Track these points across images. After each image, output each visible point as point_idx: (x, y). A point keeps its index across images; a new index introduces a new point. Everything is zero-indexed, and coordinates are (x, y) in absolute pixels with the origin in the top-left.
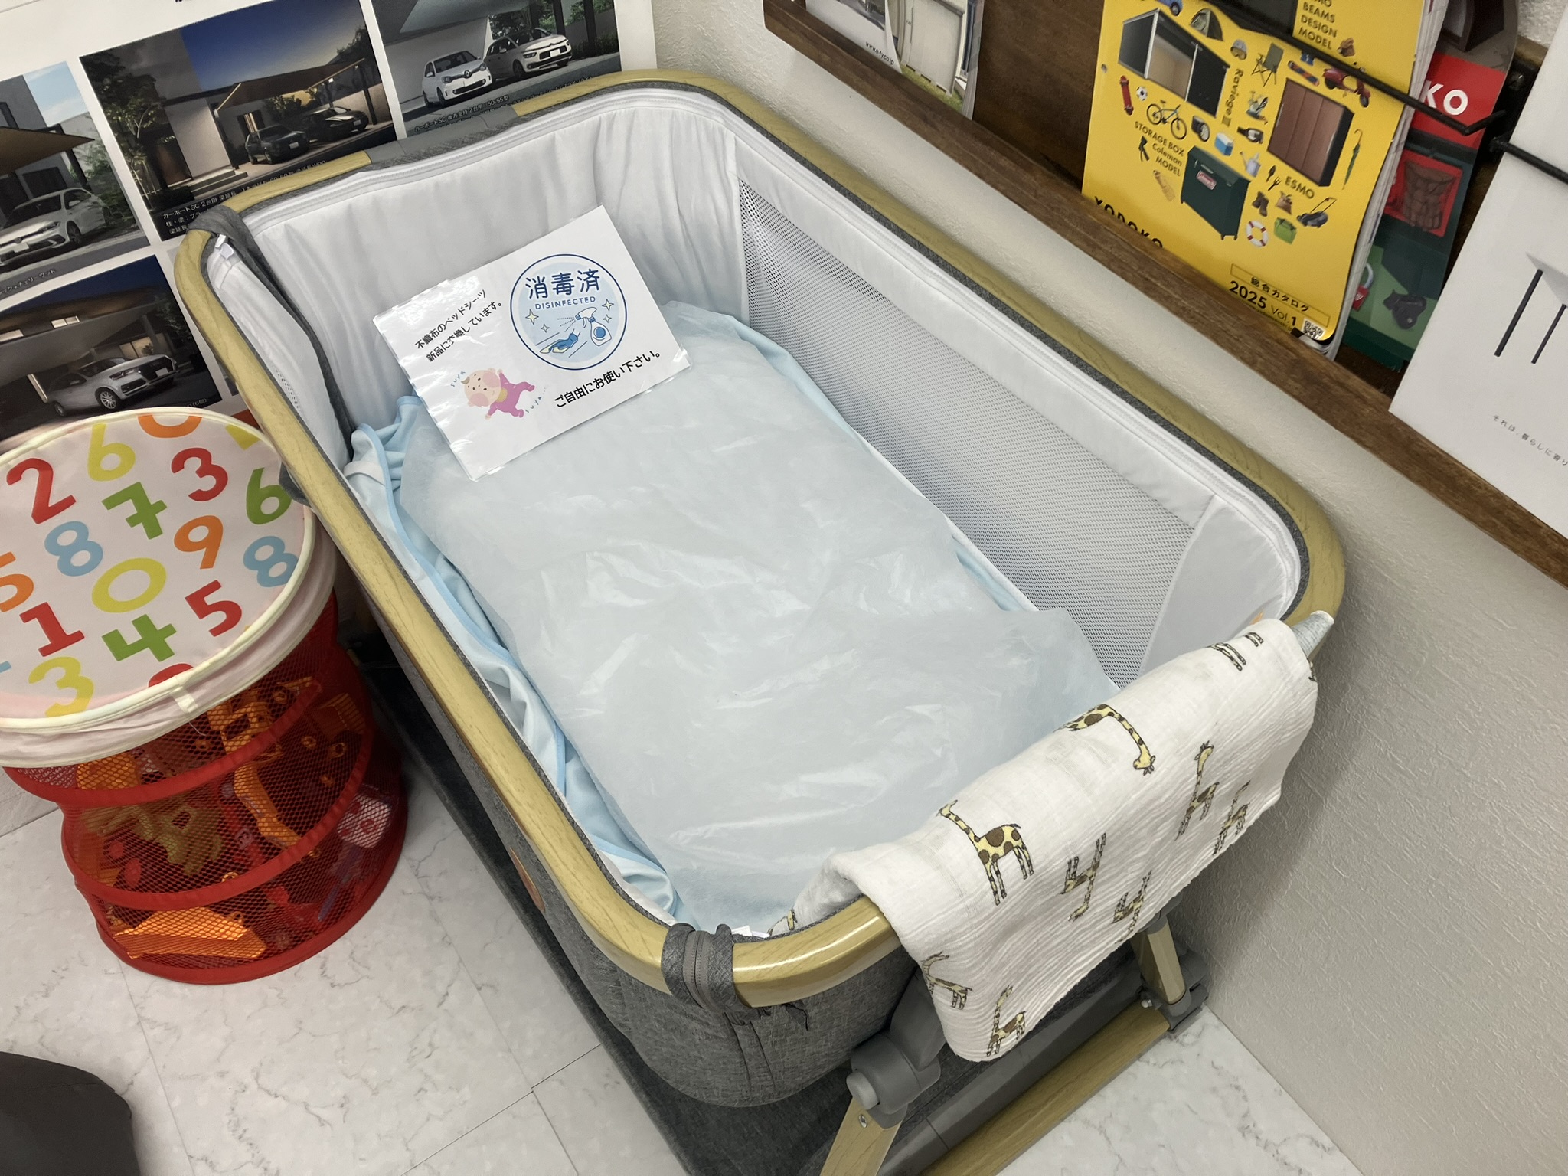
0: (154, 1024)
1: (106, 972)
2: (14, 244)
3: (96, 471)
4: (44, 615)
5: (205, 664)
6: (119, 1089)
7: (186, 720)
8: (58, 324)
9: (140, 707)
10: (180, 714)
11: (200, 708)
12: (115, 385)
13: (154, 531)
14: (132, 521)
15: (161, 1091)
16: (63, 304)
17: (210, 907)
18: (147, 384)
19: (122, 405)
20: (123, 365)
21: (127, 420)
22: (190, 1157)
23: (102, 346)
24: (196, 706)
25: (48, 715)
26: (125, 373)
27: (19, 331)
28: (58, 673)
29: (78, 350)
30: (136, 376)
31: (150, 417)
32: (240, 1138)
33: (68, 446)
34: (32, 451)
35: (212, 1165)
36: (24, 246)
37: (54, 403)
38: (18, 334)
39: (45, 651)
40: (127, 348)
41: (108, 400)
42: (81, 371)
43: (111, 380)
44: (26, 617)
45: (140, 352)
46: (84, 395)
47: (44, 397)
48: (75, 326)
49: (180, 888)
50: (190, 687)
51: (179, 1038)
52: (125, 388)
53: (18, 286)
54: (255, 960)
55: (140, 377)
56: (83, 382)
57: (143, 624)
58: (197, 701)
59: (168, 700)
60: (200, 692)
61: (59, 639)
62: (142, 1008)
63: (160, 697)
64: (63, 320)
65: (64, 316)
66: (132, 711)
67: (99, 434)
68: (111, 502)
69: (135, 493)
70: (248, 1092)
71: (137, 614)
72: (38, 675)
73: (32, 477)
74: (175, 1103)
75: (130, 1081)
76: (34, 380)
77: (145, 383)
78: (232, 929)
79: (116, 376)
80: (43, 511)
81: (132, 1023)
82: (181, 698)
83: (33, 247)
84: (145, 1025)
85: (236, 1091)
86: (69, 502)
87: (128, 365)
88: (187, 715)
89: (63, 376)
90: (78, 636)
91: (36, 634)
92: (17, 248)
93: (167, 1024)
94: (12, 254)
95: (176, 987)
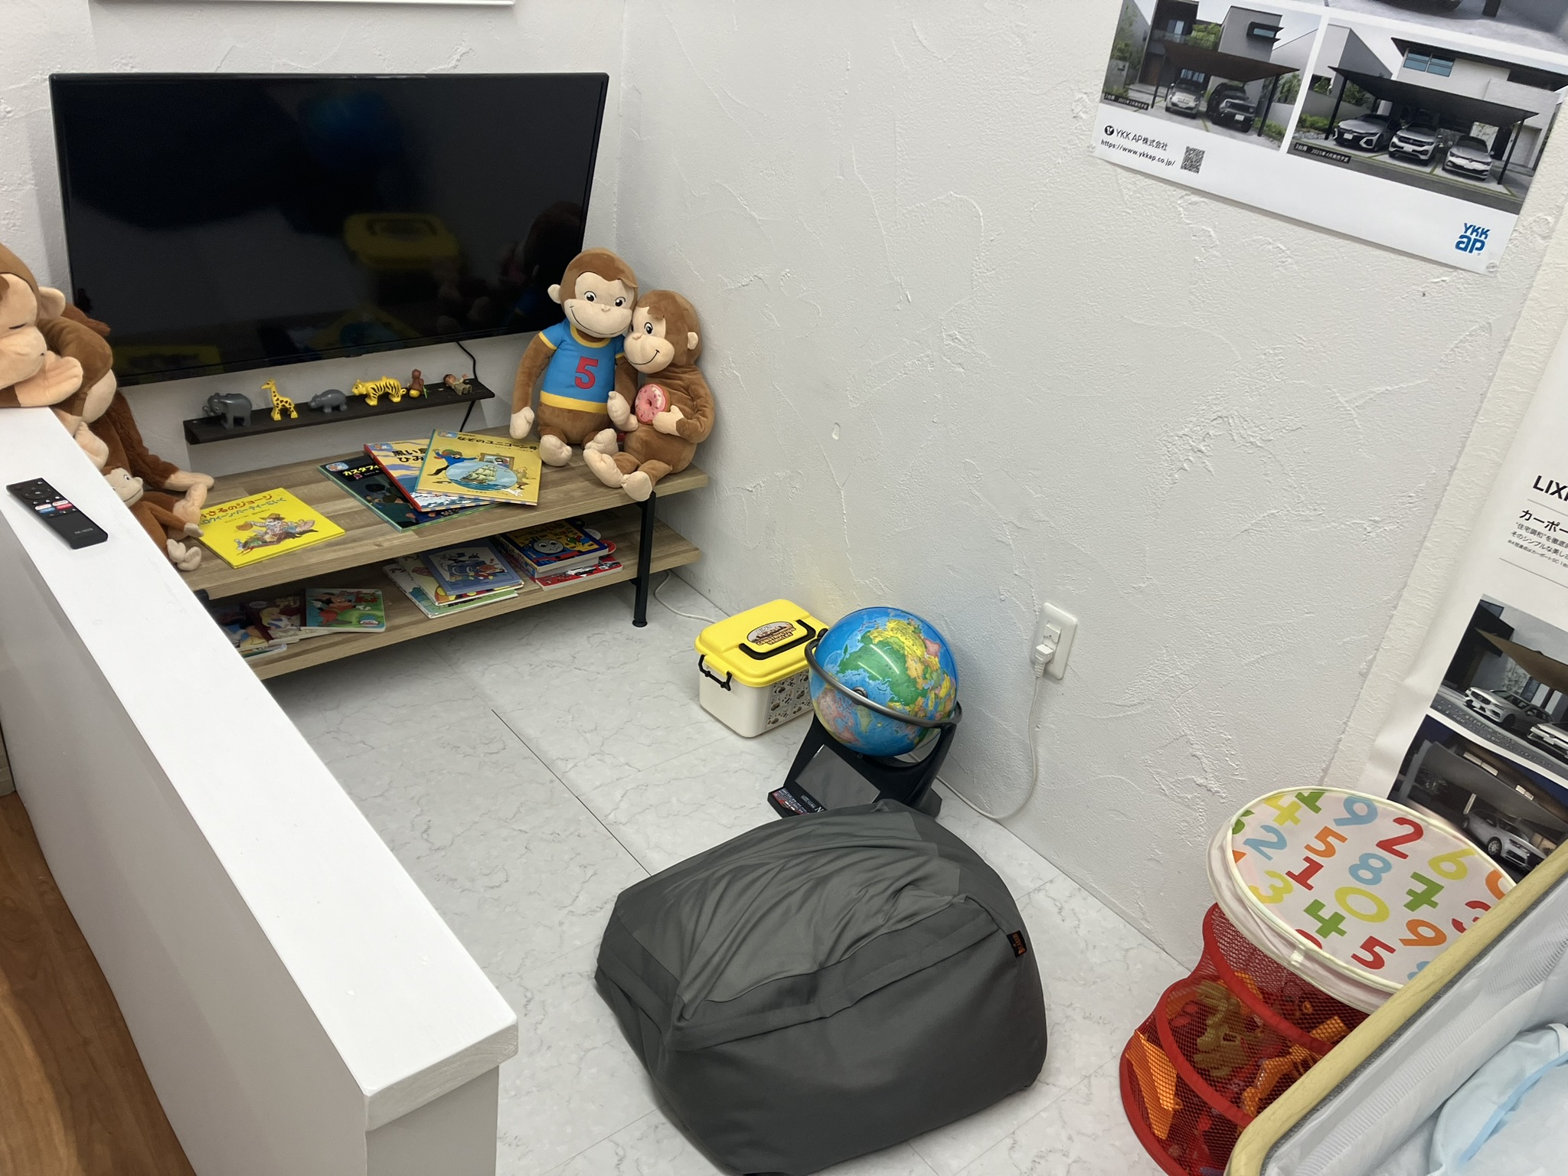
0: (1089, 1086)
1: (1111, 1047)
2: (1548, 736)
3: (1434, 863)
4: (1314, 868)
5: (1327, 955)
6: (1042, 1076)
7: (1285, 964)
8: (1519, 789)
9: (1279, 930)
10: (1287, 957)
11: (1298, 969)
12: (1507, 846)
13: (1411, 906)
14: (1410, 892)
15: (1048, 1103)
16: (1533, 783)
17: (1178, 1077)
18: (1524, 865)
19: (1497, 857)
20: (1525, 842)
21: (1487, 864)
22: (1014, 1133)
23: (1526, 822)
24: (1298, 965)
25: (1250, 887)
26: (1520, 847)
27: (1497, 772)
28: (1279, 884)
29: (1510, 809)
30: (1524, 855)
31: (1500, 876)
32: (1035, 1161)
33: (1444, 840)
34: (1426, 824)
35: (1012, 1148)
36: (1552, 741)
37: (1466, 818)
38: (1495, 772)
39: (1289, 874)
40: (1538, 838)
41: (1493, 847)
42: (1500, 820)
43: (1508, 841)
44: (1307, 859)
45: (1542, 846)
46: (1485, 831)
47: (1467, 810)
48: (1527, 800)
49: (1181, 1048)
50: (1308, 955)
51: (1084, 1104)
52: (1510, 852)
53: (1524, 754)
54: (1154, 1134)
55: (1526, 858)
56: (1494, 826)
57: (1337, 918)
58: (1301, 964)
59: (1293, 946)
60: (1308, 964)
61: (1303, 879)
62: (1096, 1076)
63: (1293, 940)
64: (1524, 790)
65: (1527, 790)
66: (1275, 929)
67: (1464, 853)
68: (1416, 876)
69: (1434, 888)
70: (1064, 1158)
71: (1342, 912)
72: (1272, 874)
73: (1408, 830)
74: (1044, 1115)
75: (1048, 1082)
76: (1473, 798)
77: (1524, 863)
78: (1168, 1101)
79: (1514, 843)
80: (1387, 845)
81: (1084, 1073)
82: (1298, 954)
83: (1555, 746)
84: (1086, 1081)
85: (1062, 1150)
86: (1404, 856)
87: (1527, 845)
88: (1289, 963)
89: (1487, 811)
90: (1310, 888)
91: (1299, 867)
92: (1547, 738)
93: (1091, 1094)
94: (1541, 738)
95: (1117, 1092)
